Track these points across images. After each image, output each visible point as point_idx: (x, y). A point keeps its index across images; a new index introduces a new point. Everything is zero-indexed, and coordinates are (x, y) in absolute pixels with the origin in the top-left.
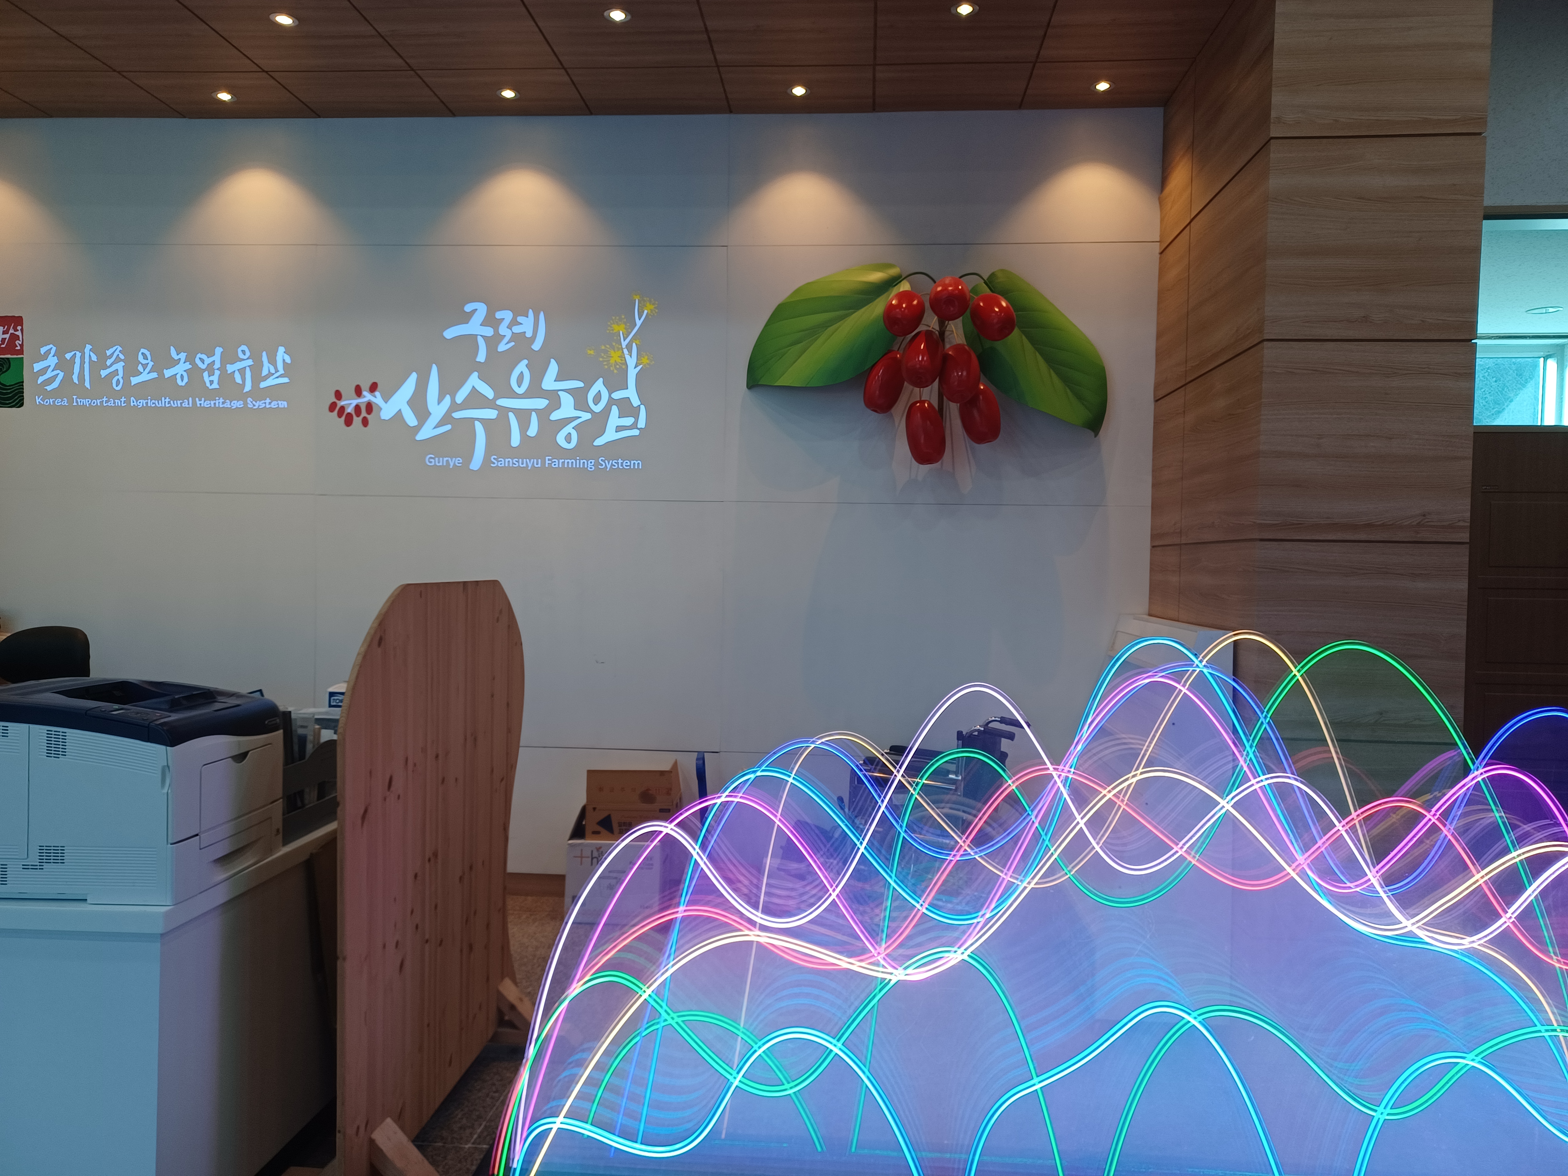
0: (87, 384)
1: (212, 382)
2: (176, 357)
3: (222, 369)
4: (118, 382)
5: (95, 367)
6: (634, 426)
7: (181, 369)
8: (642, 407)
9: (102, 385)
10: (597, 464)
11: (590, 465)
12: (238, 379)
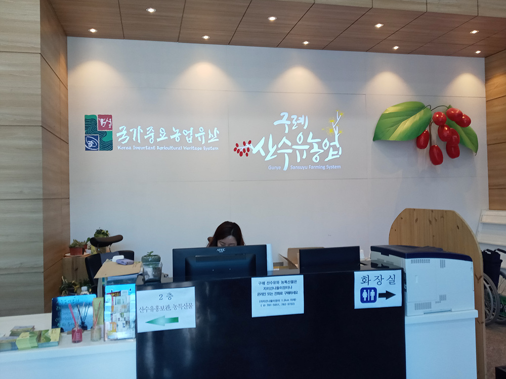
0: (139, 141)
1: (189, 141)
2: (175, 131)
3: (193, 135)
4: (152, 140)
5: (142, 135)
6: (338, 154)
7: (177, 135)
8: (340, 148)
9: (145, 142)
10: (326, 167)
11: (324, 168)
12: (200, 140)
